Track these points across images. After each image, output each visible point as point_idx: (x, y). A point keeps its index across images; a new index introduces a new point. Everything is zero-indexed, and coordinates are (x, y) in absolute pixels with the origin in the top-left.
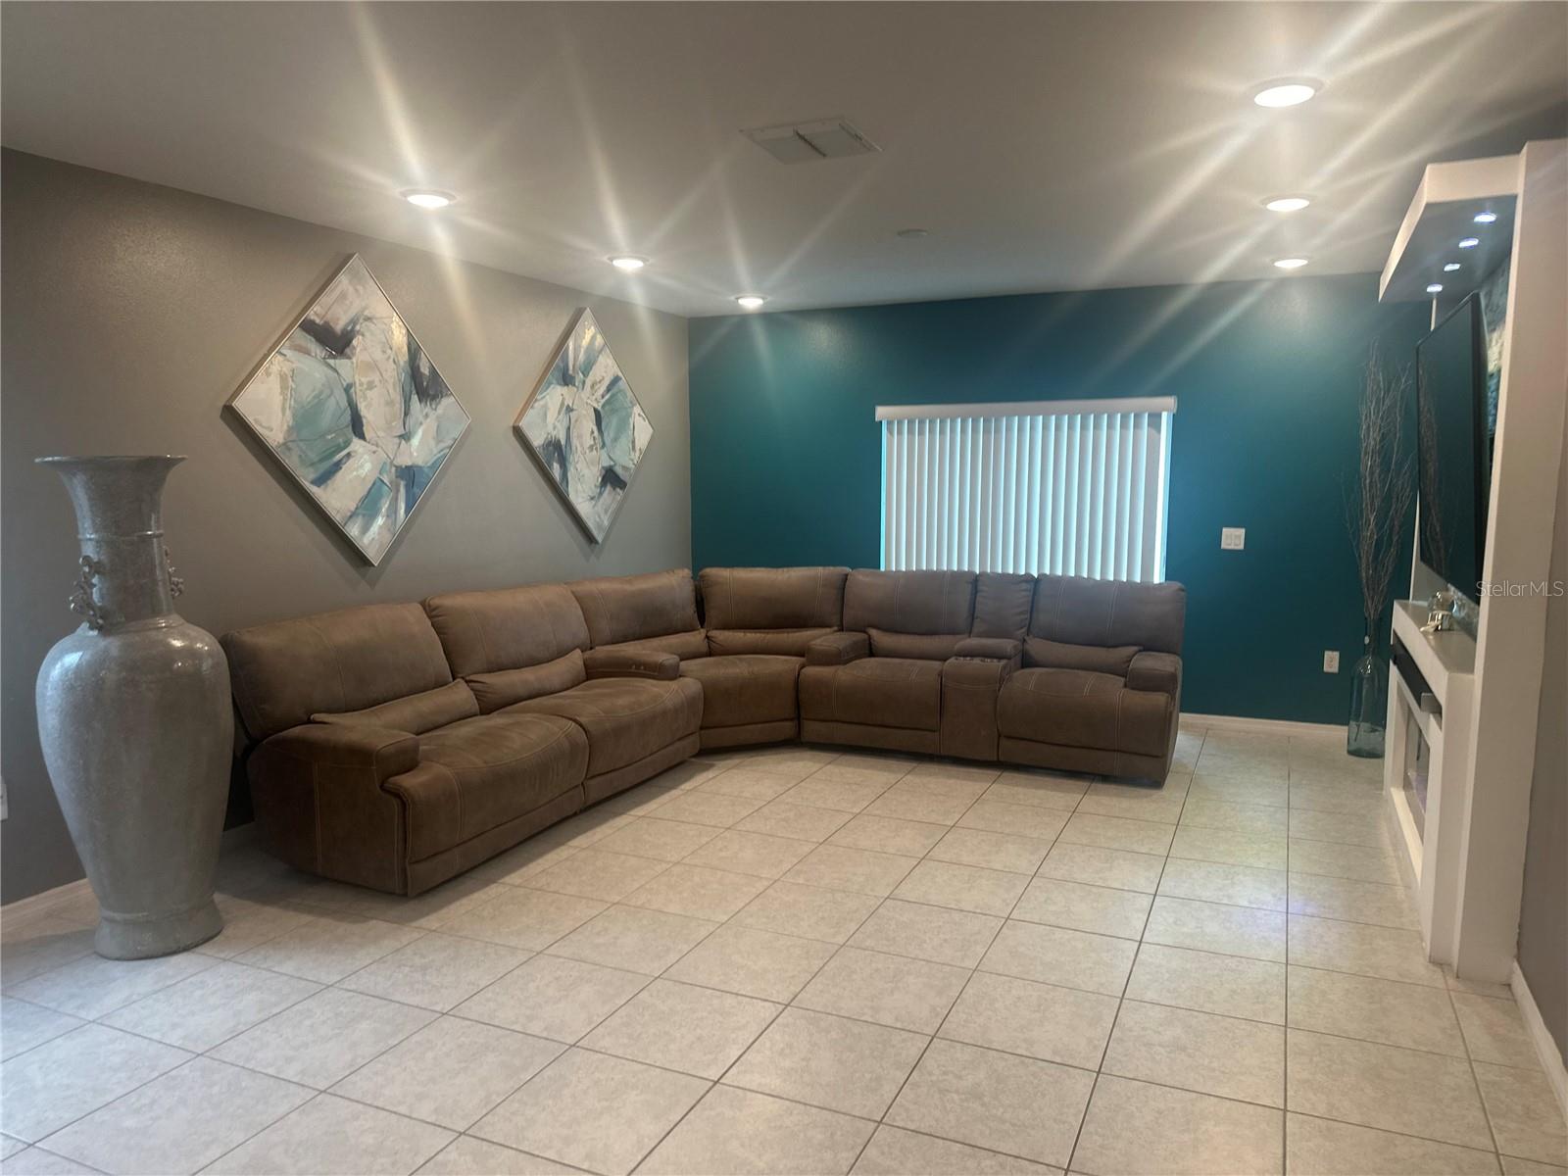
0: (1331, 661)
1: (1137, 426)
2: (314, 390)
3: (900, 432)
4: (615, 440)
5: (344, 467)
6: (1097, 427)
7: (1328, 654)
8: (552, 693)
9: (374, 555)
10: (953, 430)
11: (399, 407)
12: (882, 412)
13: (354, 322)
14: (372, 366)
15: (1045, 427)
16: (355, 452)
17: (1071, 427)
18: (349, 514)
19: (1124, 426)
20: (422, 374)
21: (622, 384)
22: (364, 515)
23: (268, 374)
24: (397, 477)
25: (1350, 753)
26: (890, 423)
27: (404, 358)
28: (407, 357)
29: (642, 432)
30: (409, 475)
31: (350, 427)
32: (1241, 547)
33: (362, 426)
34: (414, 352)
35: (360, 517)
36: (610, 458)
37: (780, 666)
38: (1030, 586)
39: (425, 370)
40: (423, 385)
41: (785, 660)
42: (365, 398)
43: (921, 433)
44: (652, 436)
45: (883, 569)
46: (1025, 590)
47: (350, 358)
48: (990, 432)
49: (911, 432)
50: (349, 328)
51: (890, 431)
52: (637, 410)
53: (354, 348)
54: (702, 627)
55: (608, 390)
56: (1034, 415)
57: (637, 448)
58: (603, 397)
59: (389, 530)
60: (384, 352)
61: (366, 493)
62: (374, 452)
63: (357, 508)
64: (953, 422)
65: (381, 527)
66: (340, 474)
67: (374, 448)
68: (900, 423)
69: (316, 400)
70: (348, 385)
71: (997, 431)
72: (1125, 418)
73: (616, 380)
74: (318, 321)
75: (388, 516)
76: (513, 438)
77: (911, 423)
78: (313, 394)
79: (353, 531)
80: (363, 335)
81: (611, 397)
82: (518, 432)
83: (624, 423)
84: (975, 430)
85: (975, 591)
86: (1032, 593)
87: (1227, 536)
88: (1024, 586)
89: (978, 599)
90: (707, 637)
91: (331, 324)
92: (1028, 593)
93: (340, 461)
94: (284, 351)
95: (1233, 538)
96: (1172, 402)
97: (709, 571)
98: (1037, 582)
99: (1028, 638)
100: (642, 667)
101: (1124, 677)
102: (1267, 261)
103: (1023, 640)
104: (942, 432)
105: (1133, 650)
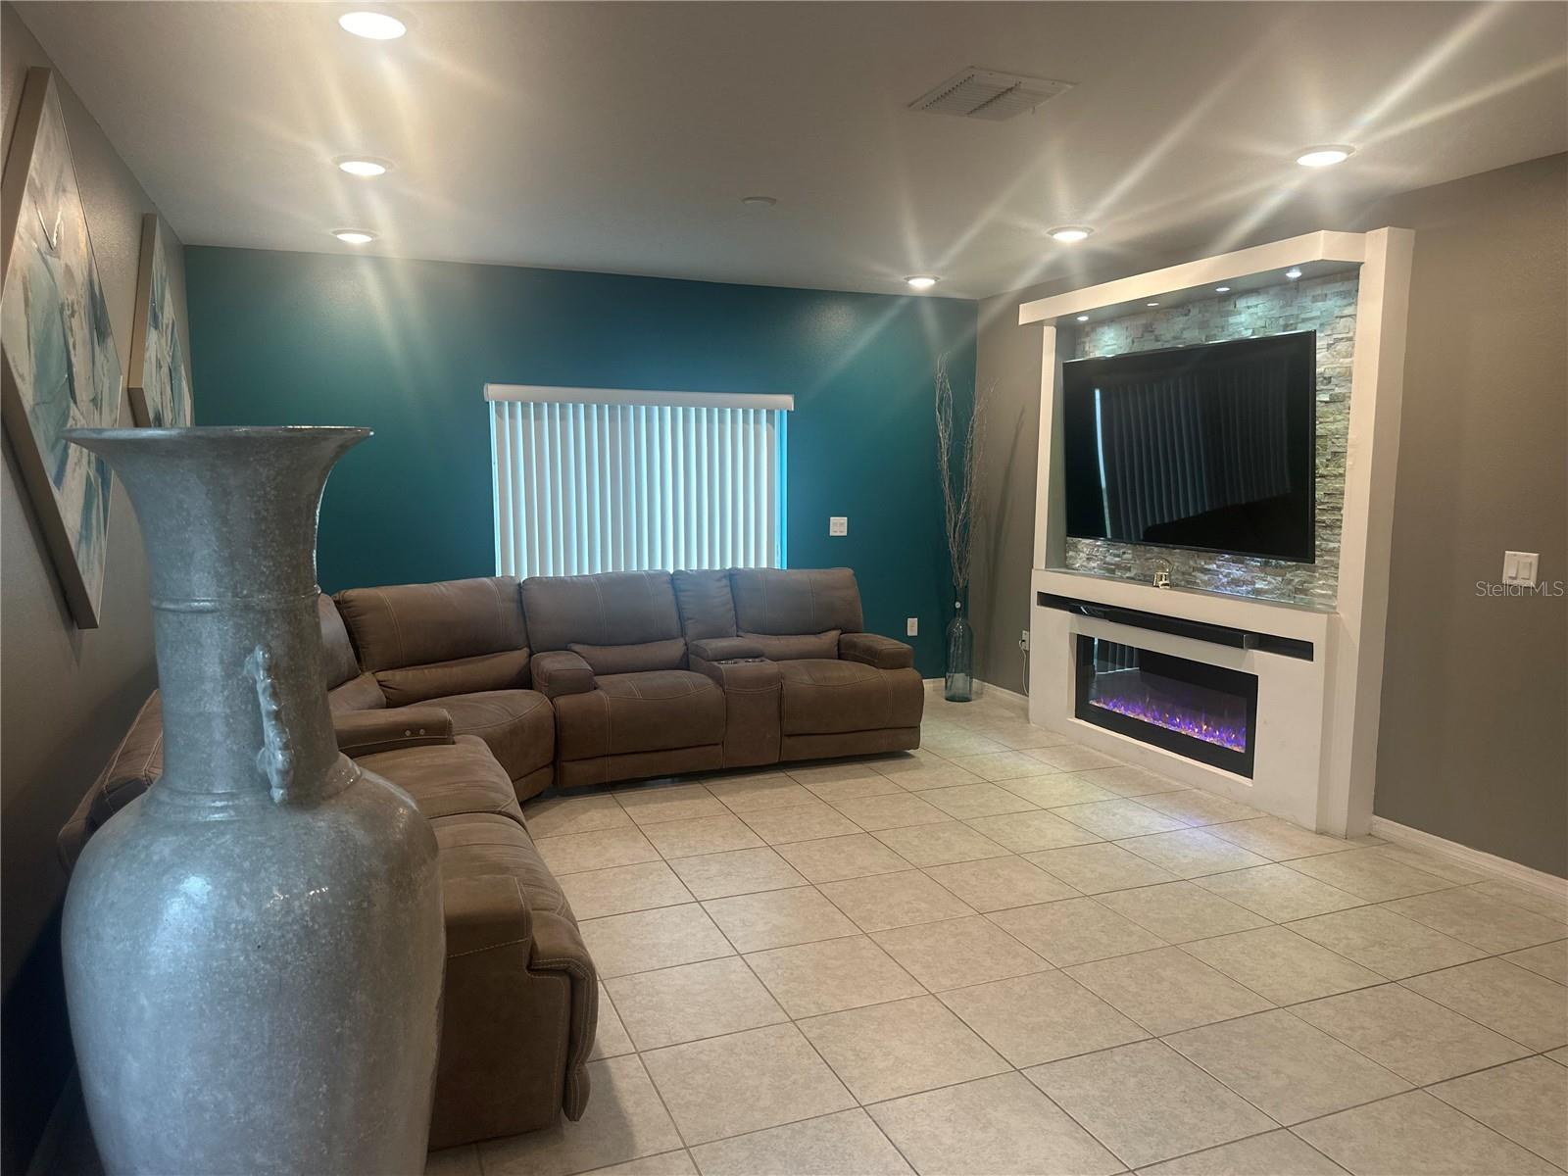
0: (912, 627)
1: (757, 421)
3: (512, 416)
4: (179, 413)
6: (721, 420)
7: (910, 621)
10: (576, 417)
11: (88, 348)
12: (493, 391)
13: (56, 193)
14: (71, 276)
17: (698, 420)
18: (78, 537)
19: (745, 420)
20: (96, 295)
22: (85, 538)
25: (947, 699)
26: (499, 404)
29: (187, 402)
30: (102, 467)
31: (68, 382)
32: (845, 534)
33: (74, 379)
34: (90, 254)
35: (84, 543)
37: (532, 703)
38: (725, 582)
39: (97, 291)
42: (71, 329)
43: (538, 417)
45: (499, 574)
47: (59, 258)
48: (616, 421)
49: (525, 416)
51: (500, 414)
54: (363, 671)
59: (100, 564)
60: (75, 252)
61: (83, 502)
63: (81, 527)
64: (576, 407)
66: (68, 467)
68: (512, 405)
69: (46, 330)
71: (625, 419)
72: (745, 412)
74: (37, 182)
75: (97, 538)
77: (525, 405)
78: (44, 318)
82: (133, 399)
83: (180, 394)
84: (600, 418)
85: (676, 591)
86: (729, 589)
87: (835, 524)
89: (681, 598)
90: (379, 683)
92: (726, 589)
95: (839, 526)
96: (787, 401)
97: (353, 593)
98: (732, 576)
99: (740, 634)
100: (422, 732)
101: (840, 658)
102: (902, 279)
103: (738, 636)
104: (563, 418)
105: (834, 634)
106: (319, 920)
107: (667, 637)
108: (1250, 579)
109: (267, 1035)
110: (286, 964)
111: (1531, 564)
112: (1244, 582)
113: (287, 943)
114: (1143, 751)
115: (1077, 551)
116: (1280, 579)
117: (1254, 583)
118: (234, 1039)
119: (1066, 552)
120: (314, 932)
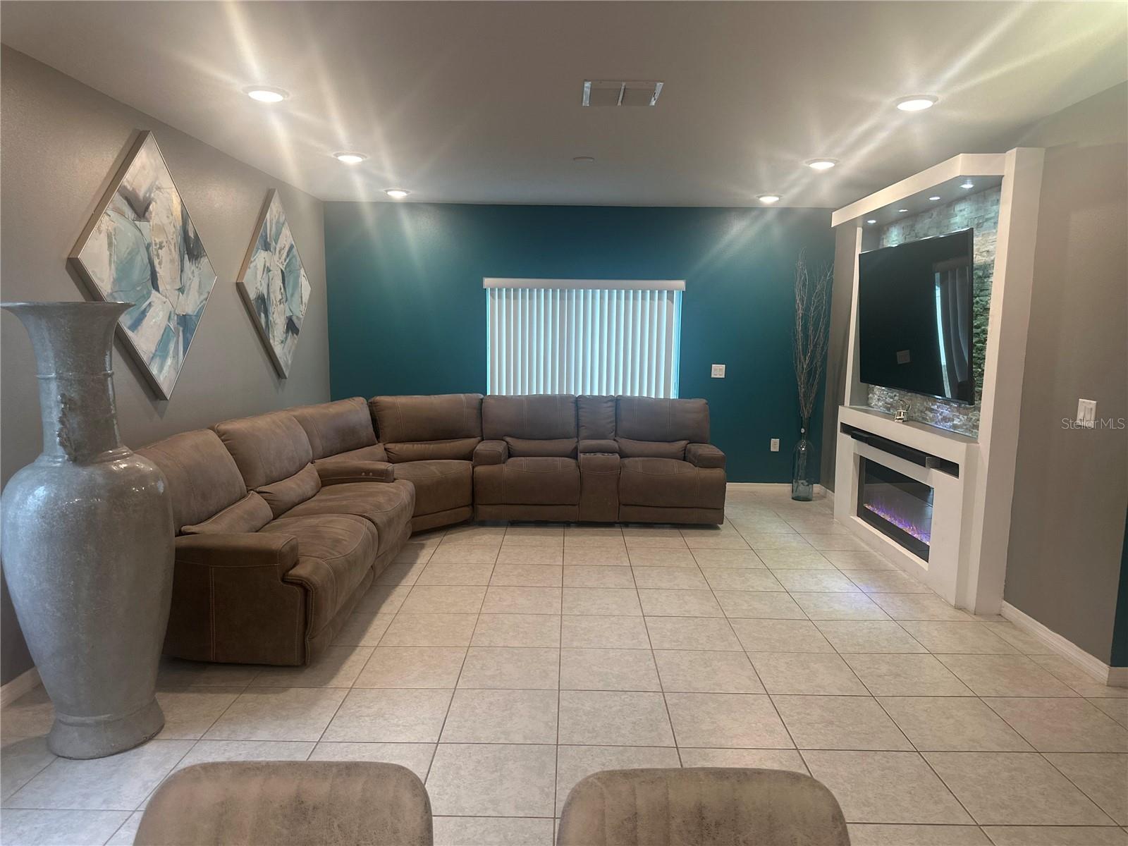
0: (775, 445)
1: (660, 299)
2: (127, 248)
3: (500, 297)
4: (292, 295)
5: (148, 314)
6: (635, 298)
7: (773, 440)
8: (310, 499)
9: (166, 388)
10: (539, 297)
11: (177, 263)
12: (488, 282)
13: (150, 190)
14: (161, 229)
15: (602, 298)
16: (153, 302)
17: (619, 298)
18: (151, 355)
19: (652, 298)
20: (190, 237)
21: (294, 250)
22: (160, 356)
23: (100, 232)
24: (178, 324)
25: (793, 498)
26: (492, 290)
27: (179, 223)
28: (181, 224)
29: (306, 289)
30: (185, 322)
31: (150, 281)
32: (723, 376)
33: (157, 279)
34: (185, 217)
35: (158, 358)
36: (290, 310)
37: (459, 468)
38: (613, 404)
39: (191, 235)
40: (191, 248)
41: (460, 463)
42: (158, 255)
43: (516, 298)
44: (311, 291)
46: (609, 407)
47: (149, 221)
48: (564, 299)
49: (508, 297)
50: (148, 195)
51: (493, 296)
52: (302, 272)
53: (151, 213)
54: (379, 442)
55: (288, 256)
56: (594, 289)
57: (304, 303)
58: (285, 260)
59: (175, 369)
60: (168, 217)
61: (160, 338)
62: (165, 303)
63: (156, 351)
64: (538, 291)
65: (170, 366)
66: (145, 322)
67: (165, 299)
68: (500, 290)
69: (130, 257)
70: (148, 244)
71: (570, 298)
72: (652, 293)
73: (291, 247)
74: (129, 187)
75: (174, 357)
76: (236, 292)
77: (508, 290)
78: (128, 251)
79: (154, 370)
80: (156, 203)
81: (290, 260)
82: (240, 288)
83: (296, 285)
84: (554, 297)
85: (578, 408)
86: (614, 408)
87: (715, 370)
88: (610, 404)
89: (580, 413)
90: (385, 449)
91: (137, 191)
92: (611, 409)
93: (145, 309)
94: (109, 212)
95: (718, 371)
96: (681, 284)
97: (378, 398)
98: (617, 401)
99: (617, 438)
100: (371, 474)
101: (684, 460)
102: (755, 196)
103: (615, 440)
104: (531, 298)
105: (684, 443)
106: (69, 510)
107: (566, 437)
108: (951, 416)
109: (46, 554)
110: (53, 526)
111: (1091, 409)
112: (949, 419)
113: (54, 517)
114: (882, 542)
115: (874, 394)
116: (966, 417)
117: (953, 420)
118: (34, 553)
119: (868, 394)
120: (67, 515)
